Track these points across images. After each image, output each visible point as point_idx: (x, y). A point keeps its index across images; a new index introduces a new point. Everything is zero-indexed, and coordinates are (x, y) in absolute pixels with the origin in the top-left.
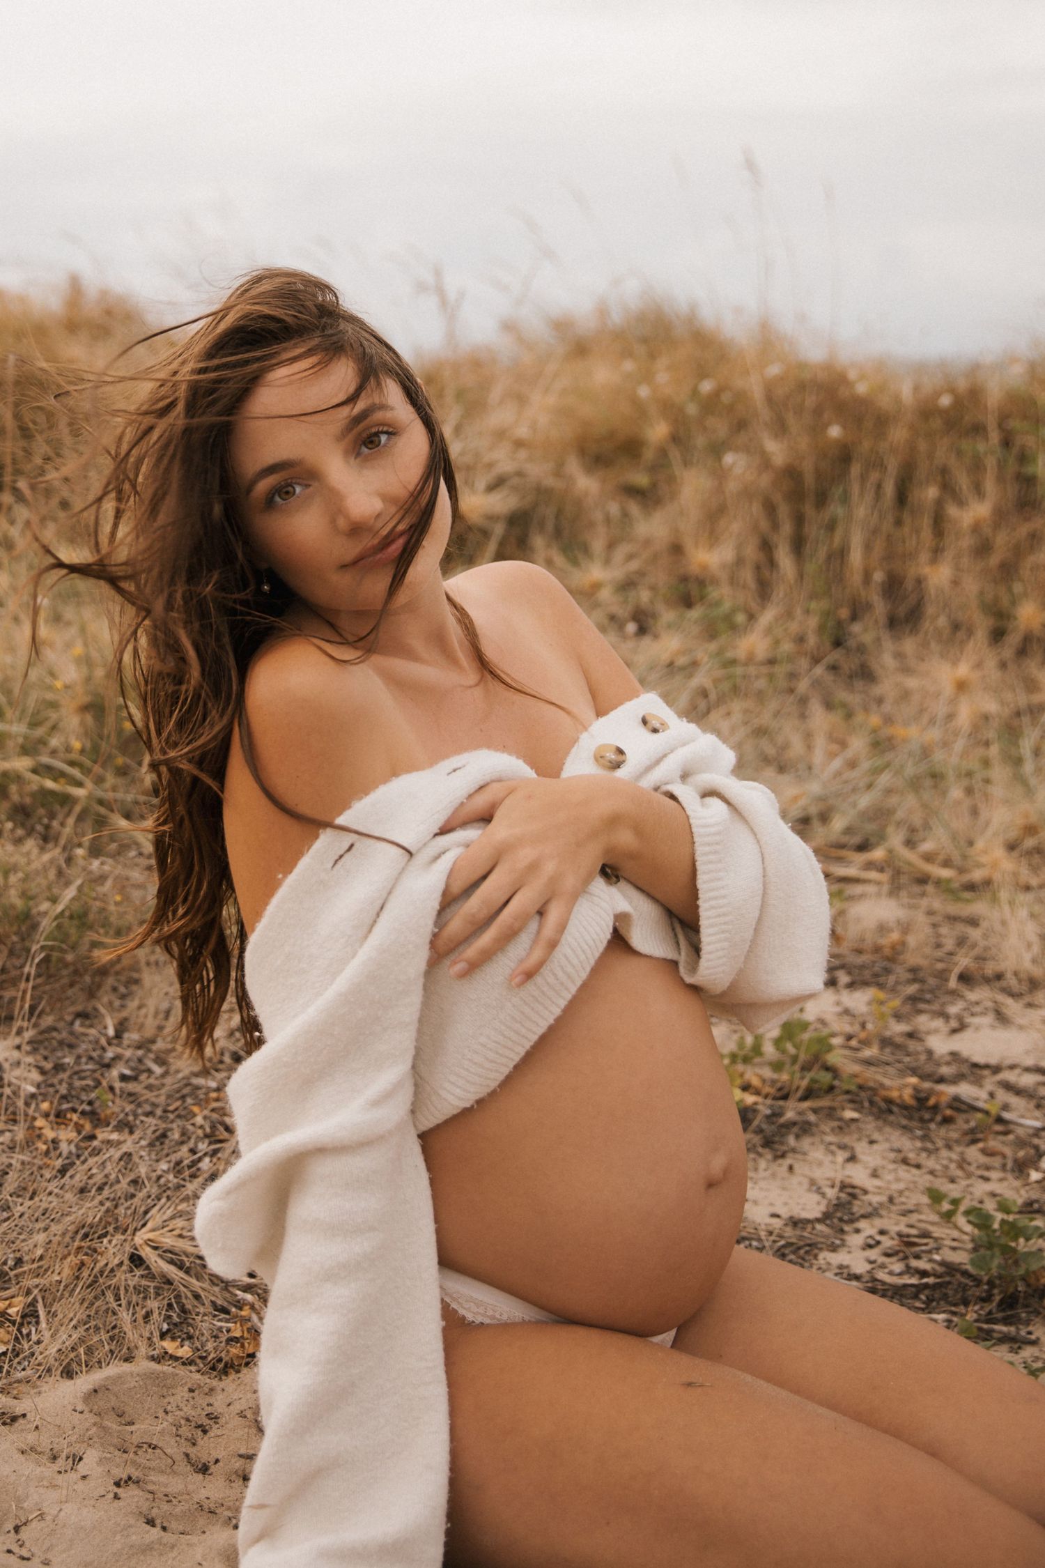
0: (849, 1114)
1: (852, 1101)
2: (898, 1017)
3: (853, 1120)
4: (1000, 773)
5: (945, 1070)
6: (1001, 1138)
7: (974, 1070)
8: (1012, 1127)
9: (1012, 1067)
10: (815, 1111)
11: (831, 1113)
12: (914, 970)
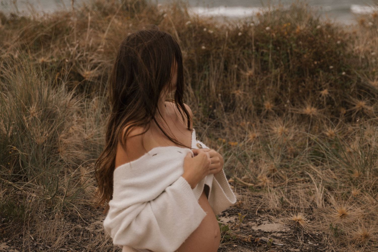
0: (235, 246)
1: (235, 242)
2: (243, 222)
3: (236, 247)
4: (263, 154)
5: (257, 234)
6: (273, 249)
7: (265, 234)
8: (276, 246)
9: (275, 232)
10: (226, 245)
11: (230, 246)
12: (246, 210)
